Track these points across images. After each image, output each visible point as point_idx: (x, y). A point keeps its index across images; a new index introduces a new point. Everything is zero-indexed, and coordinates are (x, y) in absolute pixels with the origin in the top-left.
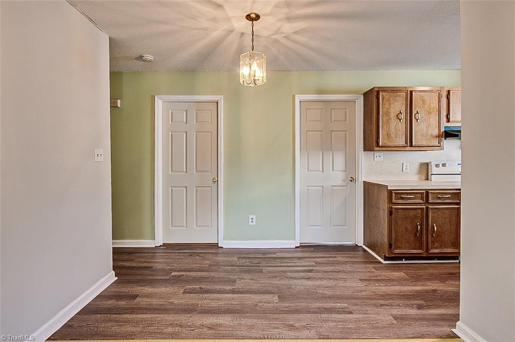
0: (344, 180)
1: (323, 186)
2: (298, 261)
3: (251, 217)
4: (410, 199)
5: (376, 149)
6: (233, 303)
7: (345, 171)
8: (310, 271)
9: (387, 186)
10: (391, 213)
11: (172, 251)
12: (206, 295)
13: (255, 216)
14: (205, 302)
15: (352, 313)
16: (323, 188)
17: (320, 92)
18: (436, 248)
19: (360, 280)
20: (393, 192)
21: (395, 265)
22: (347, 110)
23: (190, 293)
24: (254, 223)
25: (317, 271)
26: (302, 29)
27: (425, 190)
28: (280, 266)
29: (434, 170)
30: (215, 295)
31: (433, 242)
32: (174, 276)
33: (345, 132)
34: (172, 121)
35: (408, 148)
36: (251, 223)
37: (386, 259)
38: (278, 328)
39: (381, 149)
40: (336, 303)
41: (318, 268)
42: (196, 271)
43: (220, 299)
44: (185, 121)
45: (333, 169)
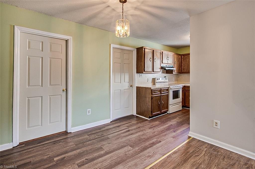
0: (128, 87)
1: (120, 90)
2: (118, 128)
3: (88, 110)
4: (157, 92)
5: (144, 72)
6: (114, 158)
7: (129, 82)
8: (129, 131)
9: (151, 88)
10: (152, 98)
11: (34, 146)
12: (95, 162)
13: (90, 109)
14: (99, 165)
15: (161, 142)
16: (121, 91)
17: (121, 45)
18: (163, 110)
19: (149, 128)
20: (153, 90)
21: (152, 120)
22: (130, 54)
23: (83, 165)
24: (90, 114)
25: (132, 130)
26: (136, 15)
27: (160, 88)
28: (114, 133)
29: (157, 81)
30: (100, 159)
31: (162, 108)
32: (58, 160)
33: (129, 64)
34: (29, 48)
35: (153, 73)
36: (88, 114)
37: (150, 118)
38: (146, 160)
39: (146, 72)
40: (152, 140)
41: (130, 129)
42: (70, 151)
43: (105, 160)
44: (41, 49)
45: (124, 82)
